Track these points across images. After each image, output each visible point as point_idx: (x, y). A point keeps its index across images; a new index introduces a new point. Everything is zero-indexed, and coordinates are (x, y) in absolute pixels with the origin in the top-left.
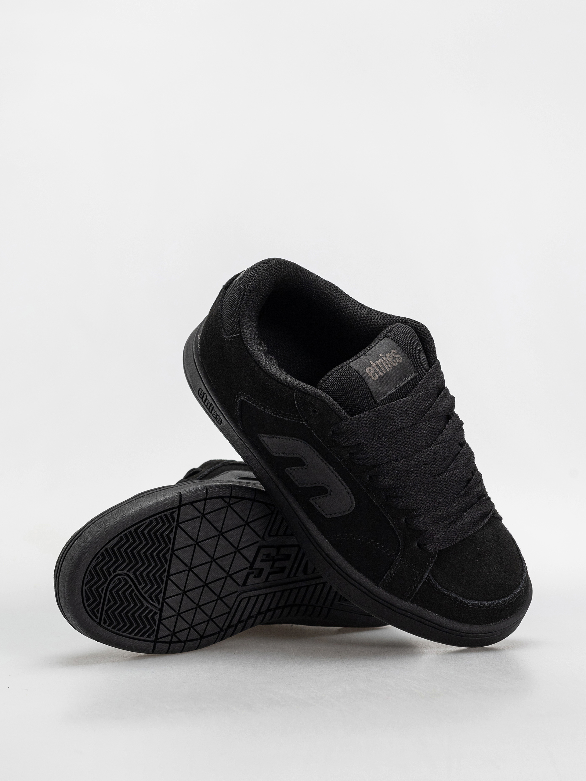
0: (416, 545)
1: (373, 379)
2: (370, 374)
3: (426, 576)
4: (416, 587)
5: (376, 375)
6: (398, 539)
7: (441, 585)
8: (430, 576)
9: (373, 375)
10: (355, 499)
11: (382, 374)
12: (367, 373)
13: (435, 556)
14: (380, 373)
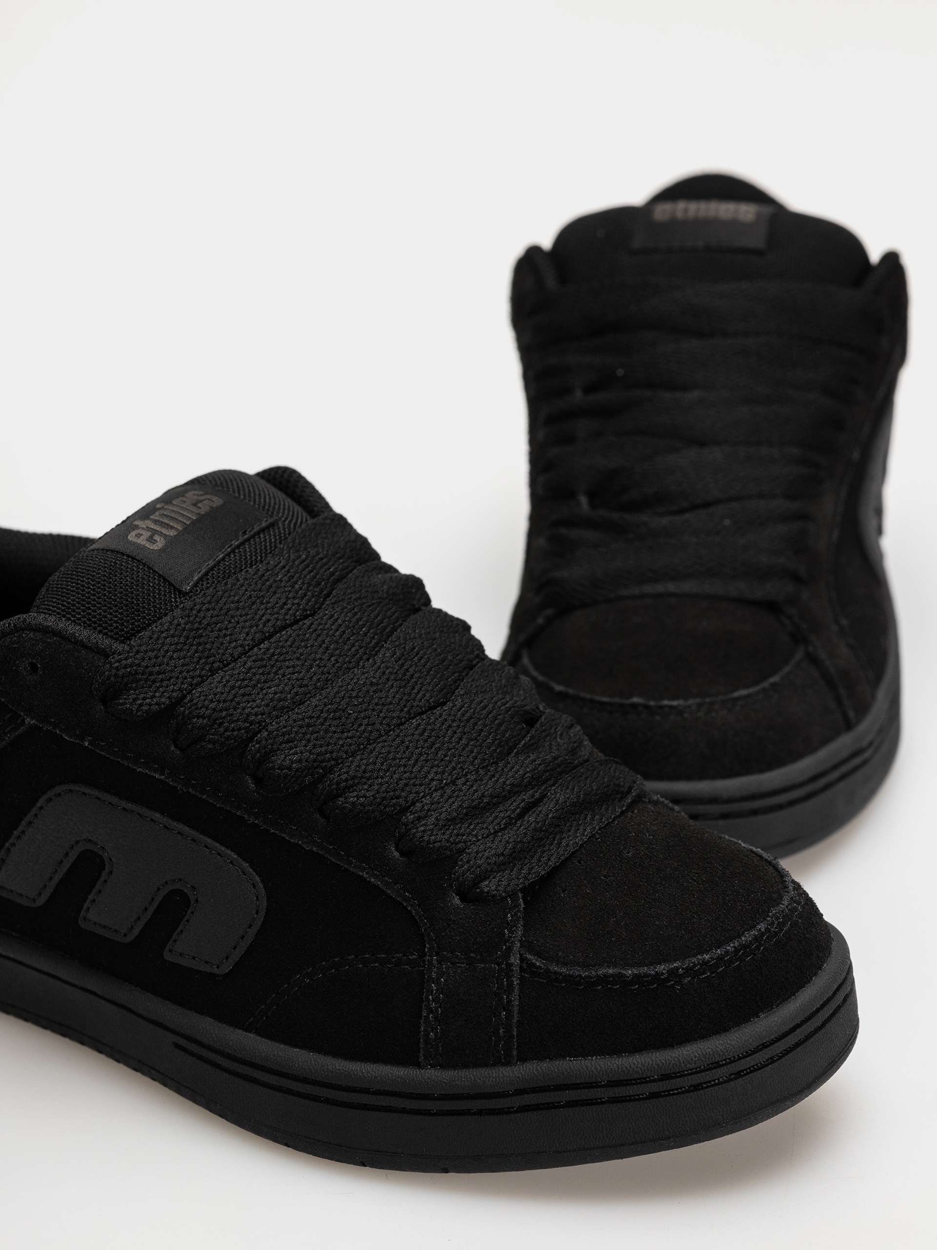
0: (457, 900)
1: (155, 547)
2: (142, 541)
3: (515, 960)
4: (508, 1007)
5: (157, 537)
6: (406, 908)
7: (565, 964)
8: (529, 956)
9: (151, 539)
10: (254, 870)
11: (172, 533)
12: (134, 544)
13: (517, 906)
14: (164, 531)
